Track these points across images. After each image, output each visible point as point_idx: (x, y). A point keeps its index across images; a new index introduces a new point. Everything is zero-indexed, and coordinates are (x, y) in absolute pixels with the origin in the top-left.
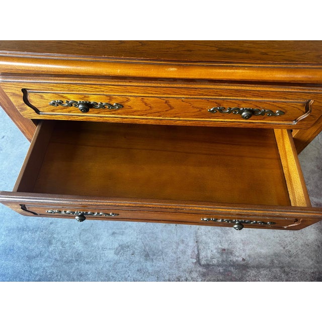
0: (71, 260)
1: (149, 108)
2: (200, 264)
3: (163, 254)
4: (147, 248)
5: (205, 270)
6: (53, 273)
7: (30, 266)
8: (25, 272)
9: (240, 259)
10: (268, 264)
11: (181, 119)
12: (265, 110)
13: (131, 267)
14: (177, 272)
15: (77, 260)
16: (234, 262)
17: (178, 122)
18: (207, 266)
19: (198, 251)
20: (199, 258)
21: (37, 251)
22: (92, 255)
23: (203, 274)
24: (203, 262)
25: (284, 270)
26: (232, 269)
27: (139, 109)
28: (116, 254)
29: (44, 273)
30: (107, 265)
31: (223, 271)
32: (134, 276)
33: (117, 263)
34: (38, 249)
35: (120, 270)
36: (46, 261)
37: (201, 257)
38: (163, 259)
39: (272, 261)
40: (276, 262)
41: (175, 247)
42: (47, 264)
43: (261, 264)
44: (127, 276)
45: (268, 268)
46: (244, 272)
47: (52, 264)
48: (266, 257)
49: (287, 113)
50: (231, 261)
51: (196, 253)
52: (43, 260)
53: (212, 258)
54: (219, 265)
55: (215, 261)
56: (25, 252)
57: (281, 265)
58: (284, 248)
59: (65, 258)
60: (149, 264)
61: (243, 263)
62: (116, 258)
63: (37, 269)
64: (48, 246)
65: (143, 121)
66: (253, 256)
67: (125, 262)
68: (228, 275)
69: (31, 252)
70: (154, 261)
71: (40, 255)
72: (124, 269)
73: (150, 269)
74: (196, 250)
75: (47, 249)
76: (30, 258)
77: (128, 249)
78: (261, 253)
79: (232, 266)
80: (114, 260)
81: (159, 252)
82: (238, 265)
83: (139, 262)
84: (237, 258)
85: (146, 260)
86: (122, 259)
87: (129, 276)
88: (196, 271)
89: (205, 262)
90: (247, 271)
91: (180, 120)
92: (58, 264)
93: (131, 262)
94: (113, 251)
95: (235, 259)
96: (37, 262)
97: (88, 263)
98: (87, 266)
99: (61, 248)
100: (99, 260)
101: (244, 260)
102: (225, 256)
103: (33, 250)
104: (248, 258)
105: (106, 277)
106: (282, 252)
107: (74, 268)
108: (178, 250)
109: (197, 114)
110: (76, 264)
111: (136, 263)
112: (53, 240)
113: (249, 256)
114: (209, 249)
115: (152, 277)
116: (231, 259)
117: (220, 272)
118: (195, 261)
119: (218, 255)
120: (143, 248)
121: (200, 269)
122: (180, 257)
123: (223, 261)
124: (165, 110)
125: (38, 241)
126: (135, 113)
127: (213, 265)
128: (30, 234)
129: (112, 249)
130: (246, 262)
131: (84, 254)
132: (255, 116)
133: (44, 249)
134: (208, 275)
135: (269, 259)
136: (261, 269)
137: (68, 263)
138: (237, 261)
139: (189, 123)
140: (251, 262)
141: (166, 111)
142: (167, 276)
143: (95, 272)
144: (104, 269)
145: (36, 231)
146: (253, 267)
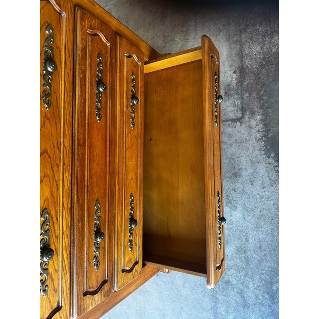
0: (245, 258)
1: (46, 178)
2: (242, 118)
3: (233, 157)
4: (228, 175)
5: (248, 112)
6: (260, 278)
7: (254, 305)
8: (260, 311)
9: (234, 76)
10: (238, 47)
11: (62, 141)
12: (46, 46)
13: (248, 192)
14: (251, 142)
15: (245, 252)
16: (238, 82)
17: (66, 144)
18: (243, 110)
19: (228, 121)
20: (235, 120)
21: (237, 297)
22: (239, 235)
23: (252, 114)
24: (239, 115)
25: (244, 29)
26: (245, 83)
27: (49, 190)
28: (236, 208)
29: (261, 288)
30: (248, 218)
31: (247, 93)
32: (258, 188)
33: (245, 208)
34: (235, 296)
35: (252, 203)
36: (248, 287)
37: (234, 117)
38: (238, 157)
39: (235, 42)
40: (235, 38)
41: (226, 145)
42: (251, 285)
43: (238, 54)
44: (258, 196)
45: (242, 47)
46: (247, 71)
47: (250, 280)
48: (231, 49)
49: (49, 22)
50: (236, 85)
51: (230, 122)
52: (246, 290)
53: (235, 105)
54: (242, 98)
55: (238, 102)
56: (239, 311)
57: (238, 33)
58: (221, 31)
59: (243, 266)
60: (244, 173)
61: (238, 73)
62: (240, 209)
63: (257, 297)
64: (232, 285)
65: (66, 184)
66: (231, 63)
67: (244, 199)
68: (252, 87)
69: (239, 303)
70: (241, 167)
71: (241, 293)
72: (251, 199)
73: (250, 171)
74: (227, 123)
75: (235, 286)
76: (245, 305)
77: (230, 195)
78: (227, 55)
79: (242, 83)
80: (242, 211)
81: (231, 162)
82: (241, 78)
83: (243, 183)
84: (234, 79)
85: (240, 176)
86: (240, 202)
87: (259, 194)
88: (249, 121)
89: (239, 112)
90: (247, 68)
91: (64, 142)
92: (250, 273)
93: (244, 192)
94: (234, 213)
95: (235, 82)
96: (249, 296)
97: (247, 240)
98: (250, 241)
99: (232, 270)
100: (243, 228)
101: (235, 72)
102: (232, 92)
103: (236, 301)
104: (233, 68)
105: (261, 219)
106: (225, 33)
107: (254, 255)
108: (228, 141)
109: (53, 123)
110: (249, 253)
111: (244, 186)
112: (225, 279)
113: (231, 66)
114: (225, 109)
115: (258, 169)
116: (234, 85)
117: (249, 96)
118: (238, 124)
119: (232, 99)
120: (228, 179)
121: (247, 117)
122: (236, 140)
123: (237, 94)
124: (49, 160)
125: (227, 296)
126: (55, 194)
127: (242, 104)
128: (219, 306)
129: (231, 213)
130: (237, 70)
131: (238, 244)
132: (55, 57)
133: (236, 289)
134: (252, 109)
135: (232, 46)
136: (244, 53)
137: (248, 262)
138: (236, 79)
139: (67, 132)
140: (237, 64)
141: (50, 157)
142: (256, 152)
143: (257, 231)
144: (253, 221)
145: (216, 298)
146: (242, 61)
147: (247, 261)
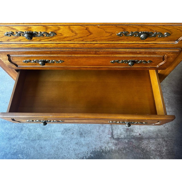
0: (35, 139)
2: (113, 138)
3: (91, 133)
4: (81, 130)
5: (116, 142)
6: (24, 147)
7: (10, 144)
8: (7, 147)
9: (138, 134)
10: (154, 136)
13: (72, 142)
14: (99, 143)
15: (38, 139)
16: (134, 136)
18: (118, 139)
19: (112, 130)
20: (113, 134)
21: (14, 135)
22: (48, 136)
23: (115, 144)
24: (115, 137)
25: (164, 140)
26: (133, 140)
28: (63, 134)
29: (19, 148)
30: (57, 141)
31: (127, 141)
32: (74, 147)
33: (63, 139)
34: (15, 133)
35: (65, 144)
36: (20, 140)
37: (114, 134)
38: (91, 136)
39: (157, 135)
40: (159, 135)
41: (98, 129)
42: (20, 142)
43: (150, 137)
44: (69, 147)
45: (154, 139)
46: (140, 142)
47: (23, 142)
48: (153, 132)
51: (111, 131)
52: (18, 139)
53: (121, 134)
54: (125, 139)
55: (122, 136)
56: (7, 135)
57: (163, 136)
58: (164, 126)
59: (31, 138)
60: (82, 139)
61: (139, 136)
62: (62, 136)
63: (15, 146)
64: (21, 132)
66: (145, 132)
67: (68, 139)
68: (131, 144)
69: (10, 135)
70: (86, 137)
71: (16, 137)
72: (68, 143)
73: (83, 142)
74: (111, 130)
75: (20, 133)
76: (10, 139)
77: (70, 131)
78: (150, 130)
79: (133, 138)
80: (61, 138)
81: (88, 132)
82: (136, 138)
83: (77, 138)
84: (136, 134)
85: (81, 137)
86: (66, 137)
87: (71, 147)
88: (111, 143)
89: (117, 137)
90: (142, 141)
92: (28, 142)
93: (72, 139)
94: (60, 133)
95: (134, 134)
96: (15, 141)
97: (45, 140)
98: (45, 142)
99: (28, 132)
100: (52, 138)
101: (140, 134)
102: (128, 133)
103: (12, 134)
104: (142, 133)
105: (57, 148)
106: (163, 129)
107: (37, 144)
108: (100, 130)
110: (38, 141)
111: (75, 139)
112: (24, 128)
113: (143, 132)
114: (119, 129)
115: (85, 147)
116: (132, 134)
117: (126, 143)
118: (110, 136)
119: (125, 133)
120: (79, 130)
121: (114, 141)
122: (101, 135)
123: (127, 136)
125: (15, 129)
127: (122, 138)
128: (9, 124)
129: (60, 131)
130: (141, 136)
131: (43, 135)
133: (18, 134)
134: (119, 144)
135: (155, 133)
136: (150, 140)
138: (136, 135)
140: (144, 136)
142: (94, 146)
143: (50, 146)
144: (56, 144)
146: (146, 138)
147: (33, 140)
